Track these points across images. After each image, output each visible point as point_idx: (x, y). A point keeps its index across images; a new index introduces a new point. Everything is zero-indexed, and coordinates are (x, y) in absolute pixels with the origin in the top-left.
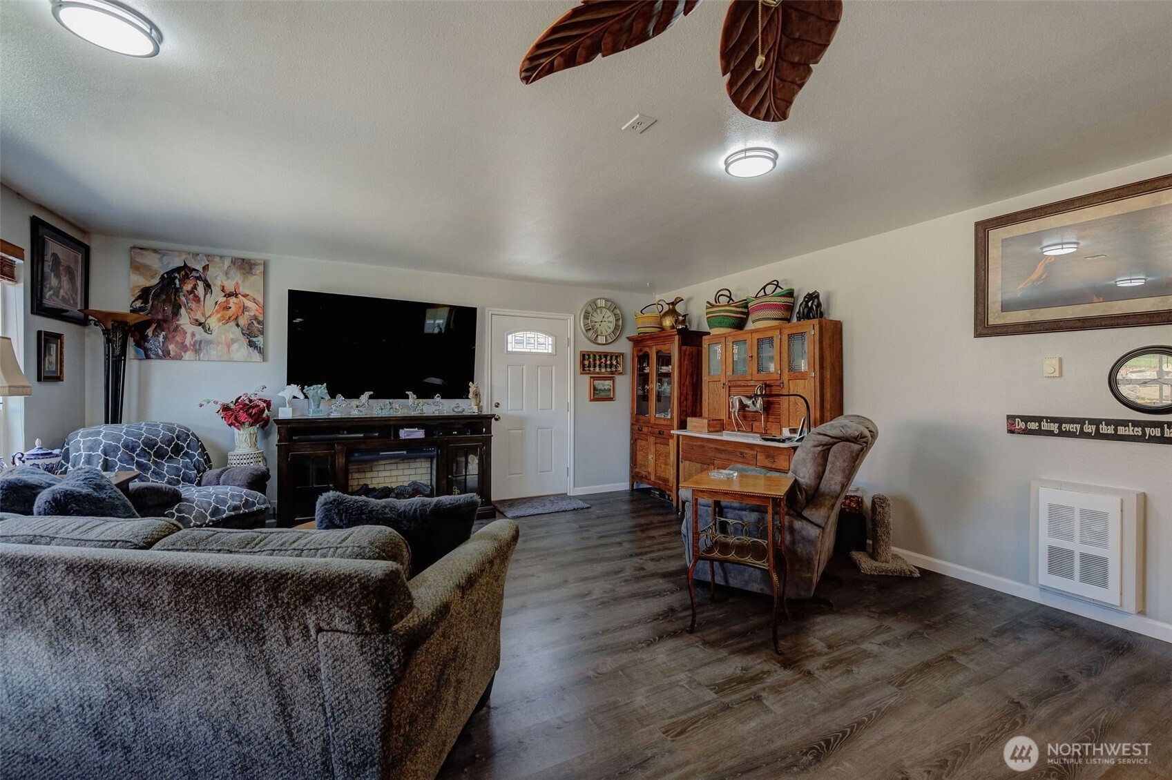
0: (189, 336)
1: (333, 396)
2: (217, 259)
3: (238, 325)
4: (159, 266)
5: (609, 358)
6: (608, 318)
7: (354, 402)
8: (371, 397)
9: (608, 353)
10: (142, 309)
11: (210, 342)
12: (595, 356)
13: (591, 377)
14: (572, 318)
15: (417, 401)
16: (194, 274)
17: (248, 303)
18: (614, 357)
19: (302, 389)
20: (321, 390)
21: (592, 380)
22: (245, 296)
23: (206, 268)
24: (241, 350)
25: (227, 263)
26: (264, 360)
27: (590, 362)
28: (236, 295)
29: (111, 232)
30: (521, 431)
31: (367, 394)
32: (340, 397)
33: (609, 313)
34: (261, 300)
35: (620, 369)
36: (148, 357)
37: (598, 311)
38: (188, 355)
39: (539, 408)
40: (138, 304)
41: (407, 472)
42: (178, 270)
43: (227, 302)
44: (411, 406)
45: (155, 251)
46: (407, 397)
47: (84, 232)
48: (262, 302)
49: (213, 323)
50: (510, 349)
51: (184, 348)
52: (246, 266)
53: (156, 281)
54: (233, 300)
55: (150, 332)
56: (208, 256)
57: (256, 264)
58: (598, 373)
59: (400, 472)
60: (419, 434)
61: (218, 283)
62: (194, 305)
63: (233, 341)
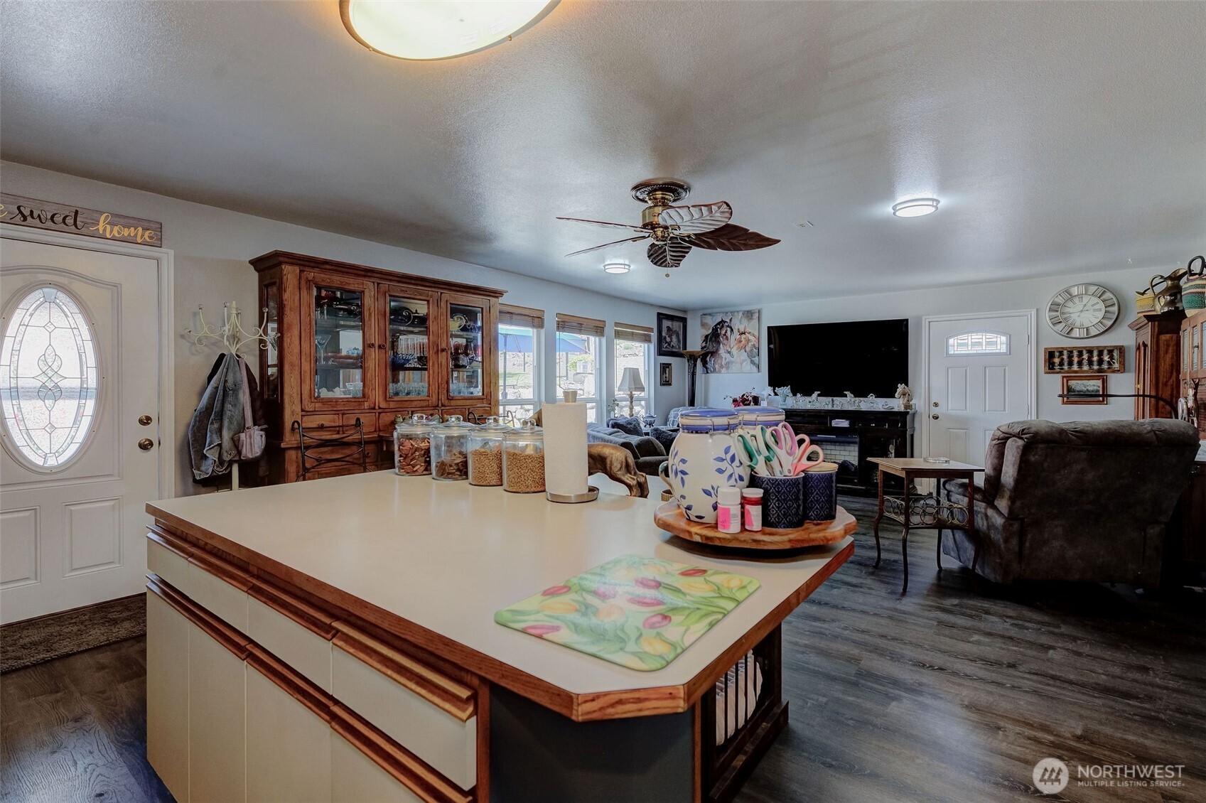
0: (724, 359)
1: (795, 395)
2: (736, 314)
3: (746, 351)
4: (711, 322)
5: (1095, 353)
6: (1093, 305)
7: (808, 399)
8: (819, 395)
9: (1093, 347)
10: (705, 347)
11: (733, 362)
12: (1071, 352)
13: (1063, 377)
14: (1034, 312)
15: (853, 400)
16: (726, 324)
17: (751, 337)
18: (1105, 352)
19: (774, 389)
20: (786, 390)
21: (1065, 380)
22: (749, 333)
23: (731, 320)
24: (748, 366)
25: (741, 314)
26: (759, 372)
27: (1063, 359)
28: (744, 333)
29: (694, 310)
30: (965, 431)
31: (817, 393)
32: (799, 395)
33: (1095, 300)
34: (757, 334)
35: (1116, 366)
36: (707, 373)
37: (1076, 300)
38: (724, 370)
39: (987, 409)
40: (704, 344)
41: (842, 453)
42: (719, 323)
43: (741, 338)
44: (848, 402)
45: (710, 315)
46: (846, 396)
47: (685, 311)
48: (757, 335)
49: (734, 351)
50: (951, 352)
51: (722, 366)
52: (749, 314)
53: (711, 331)
54: (743, 336)
55: (708, 359)
56: (731, 312)
57: (755, 313)
58: (1076, 372)
59: (837, 453)
60: (844, 423)
61: (737, 327)
62: (725, 342)
63: (744, 361)
